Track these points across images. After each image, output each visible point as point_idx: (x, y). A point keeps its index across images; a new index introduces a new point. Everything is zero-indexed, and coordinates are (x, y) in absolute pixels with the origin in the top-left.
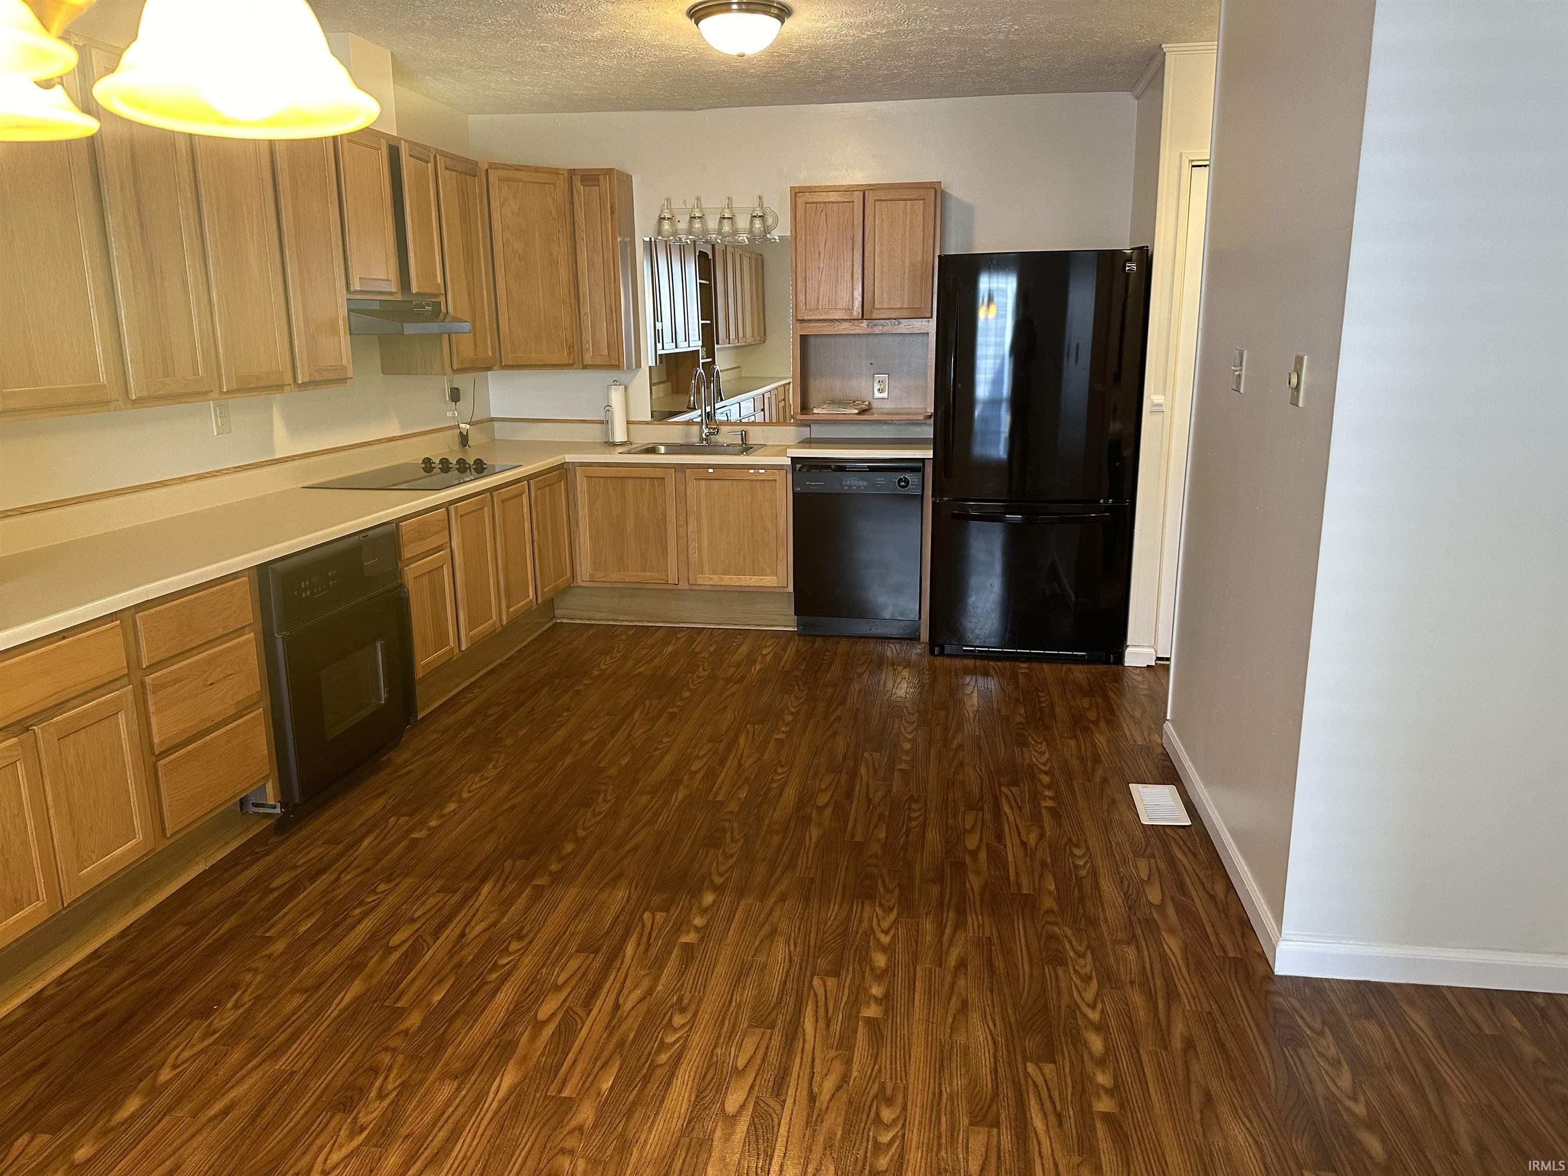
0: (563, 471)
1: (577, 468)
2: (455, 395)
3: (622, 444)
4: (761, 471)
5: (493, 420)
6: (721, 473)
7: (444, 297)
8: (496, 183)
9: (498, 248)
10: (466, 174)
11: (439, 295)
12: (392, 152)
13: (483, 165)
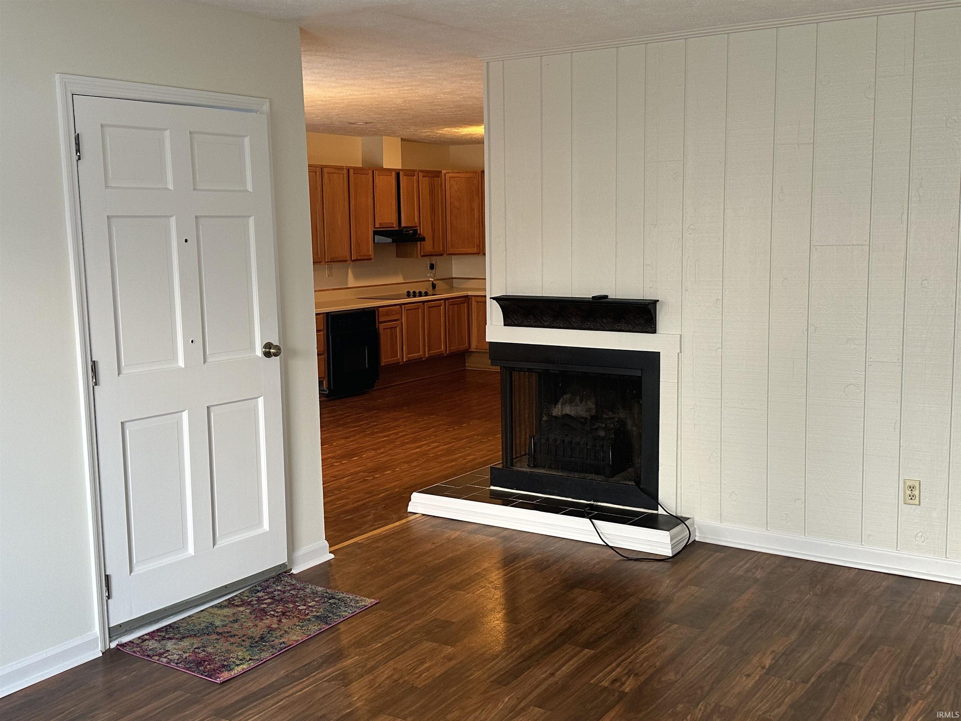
0: (467, 299)
1: (473, 298)
2: (432, 267)
5: (453, 278)
7: (419, 227)
8: (448, 179)
9: (448, 205)
10: (433, 177)
11: (416, 227)
12: (398, 175)
13: (444, 172)
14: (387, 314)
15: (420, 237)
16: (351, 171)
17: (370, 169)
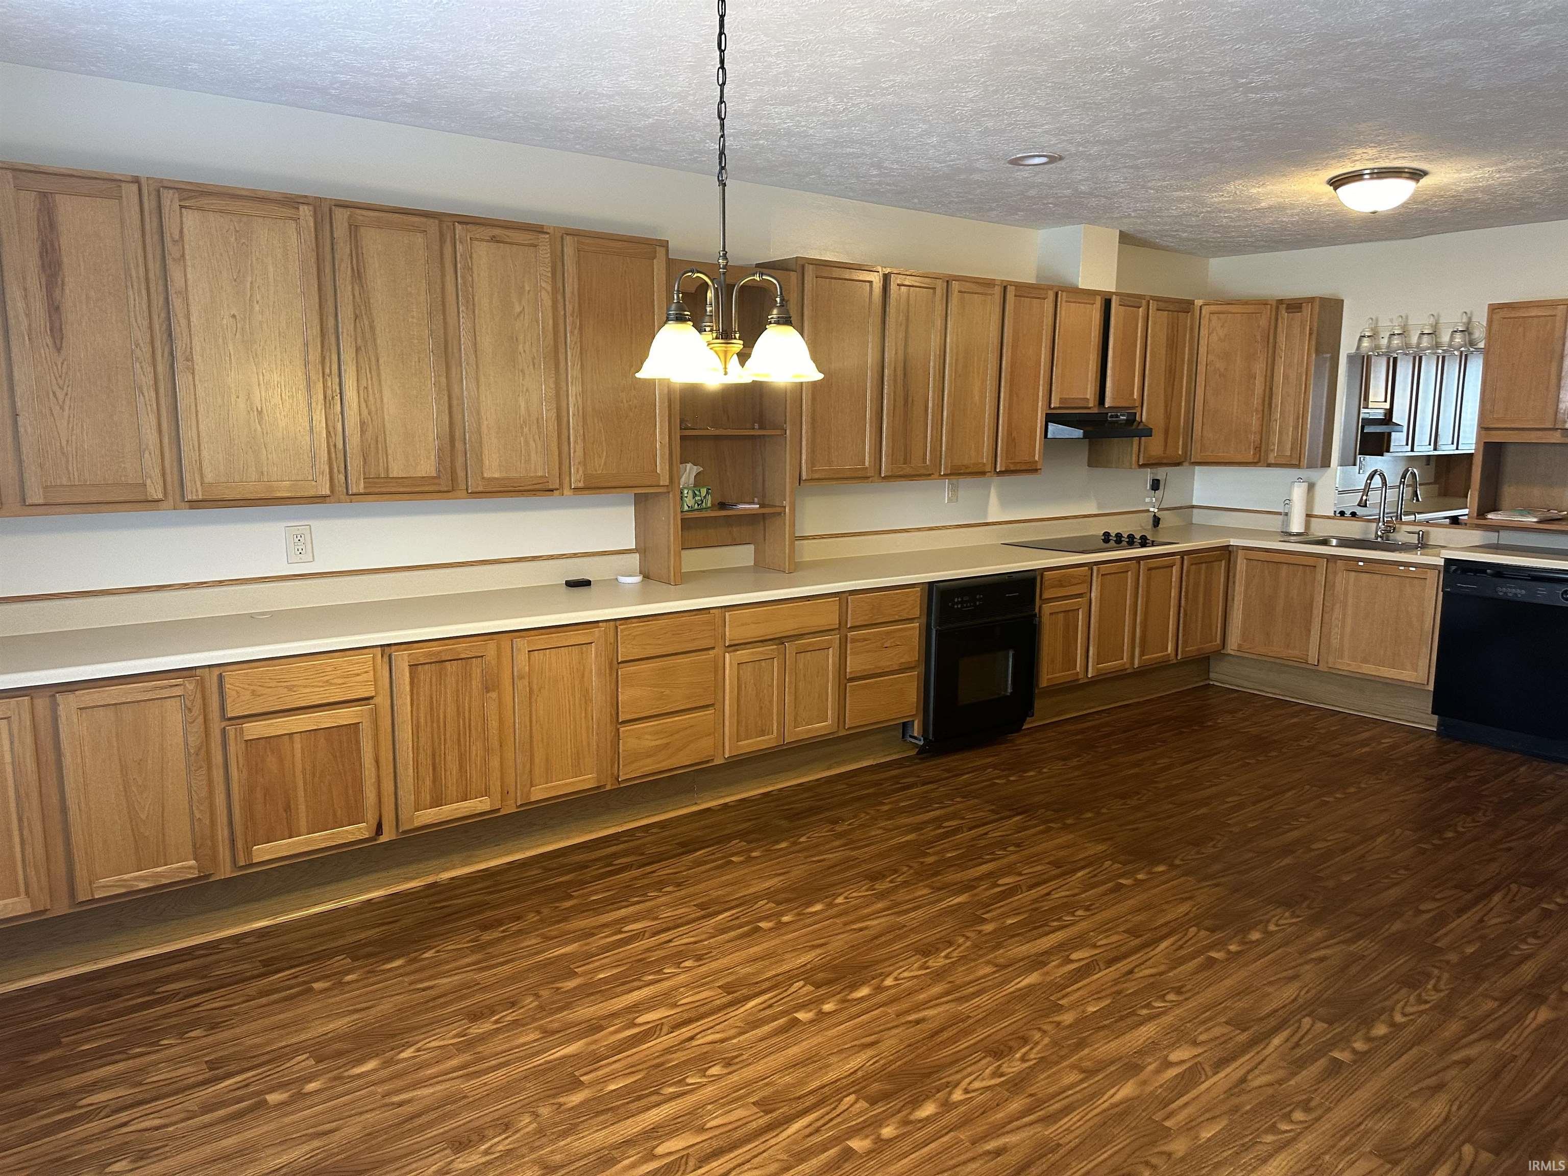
0: (1227, 552)
1: (1239, 551)
2: (1156, 485)
3: (1298, 534)
4: (1411, 569)
5: (1193, 507)
6: (1371, 567)
7: (1139, 409)
8: (1208, 316)
9: (1202, 368)
10: (1178, 312)
11: (1134, 408)
12: (1107, 304)
13: (1199, 302)
14: (1061, 584)
15: (1141, 427)
16: (1011, 291)
17: (1050, 288)
